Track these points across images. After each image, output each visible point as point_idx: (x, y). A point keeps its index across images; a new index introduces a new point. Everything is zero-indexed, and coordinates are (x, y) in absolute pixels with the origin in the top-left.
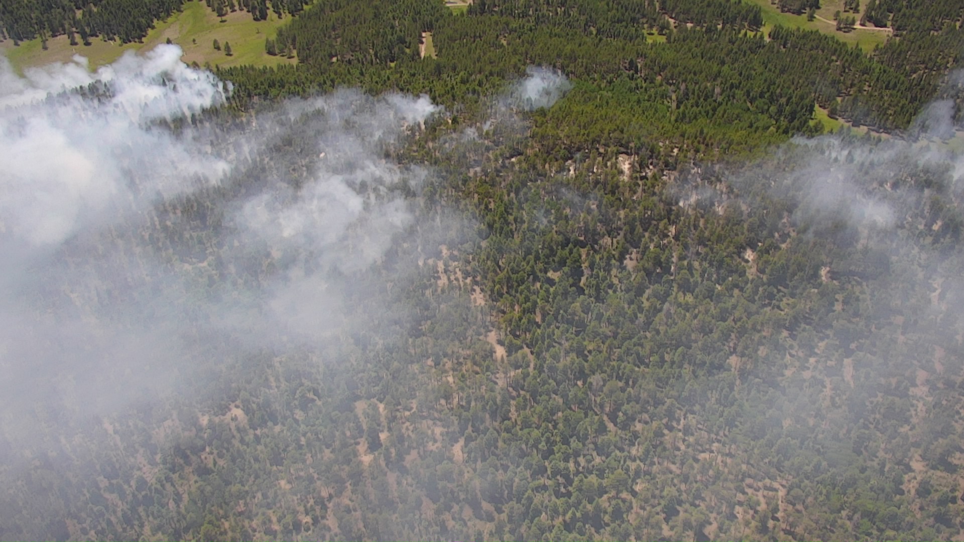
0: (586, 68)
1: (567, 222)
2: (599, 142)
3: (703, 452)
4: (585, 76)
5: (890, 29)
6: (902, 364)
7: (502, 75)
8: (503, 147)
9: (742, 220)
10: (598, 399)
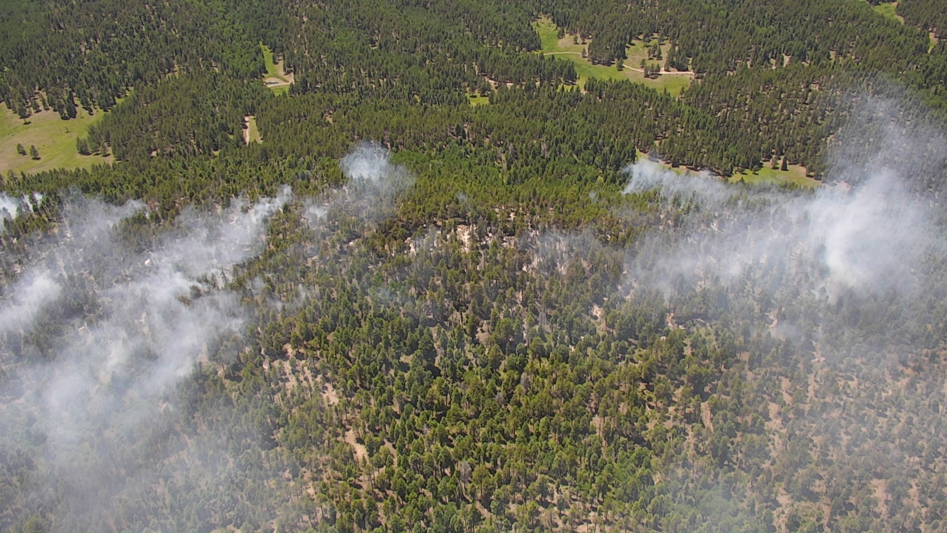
0: (414, 138)
1: (414, 303)
2: (436, 215)
3: (581, 523)
4: (414, 147)
5: (692, 72)
6: (754, 400)
7: (331, 154)
8: (339, 231)
9: (586, 278)
10: (469, 486)
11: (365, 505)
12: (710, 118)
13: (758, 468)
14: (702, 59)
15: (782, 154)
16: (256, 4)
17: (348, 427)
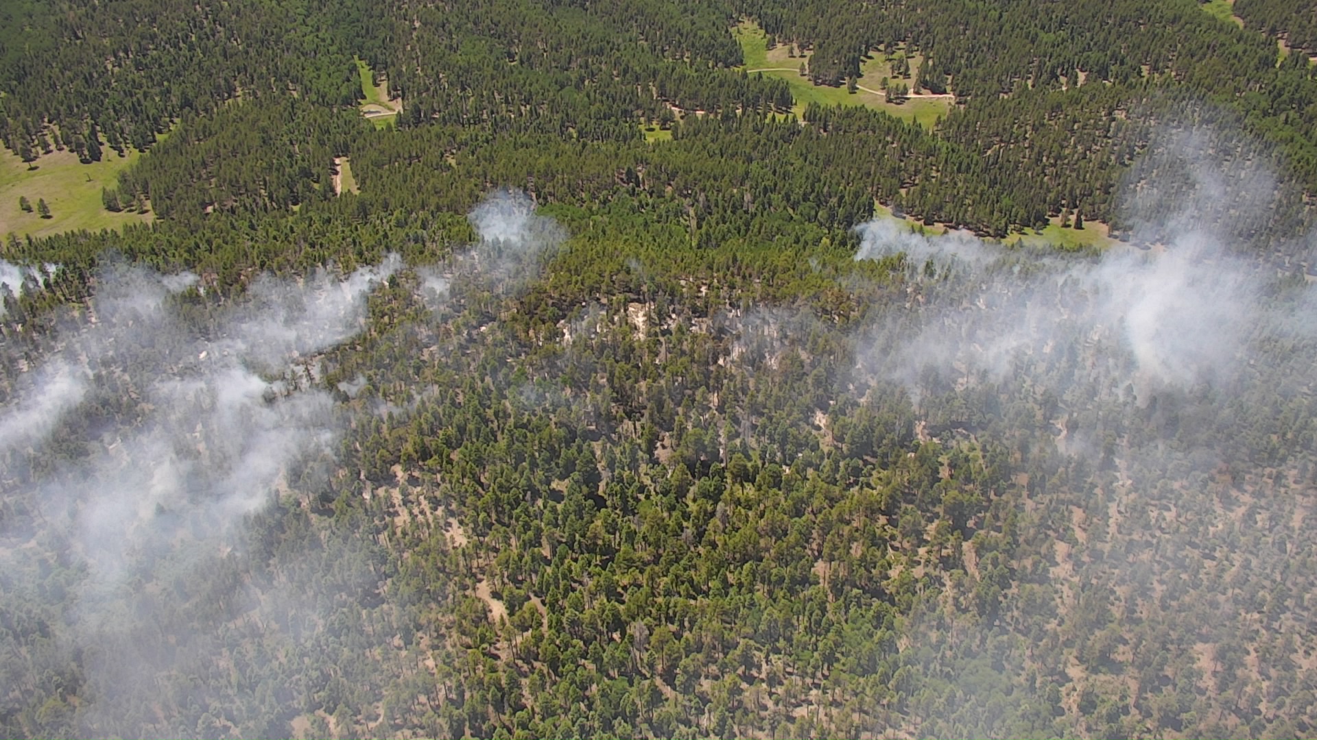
0: (569, 186)
1: (569, 408)
2: (598, 290)
3: (799, 705)
4: (569, 198)
5: (951, 96)
6: (1035, 538)
7: (454, 208)
8: (466, 312)
9: (804, 374)
10: (645, 656)
11: (503, 682)
12: (976, 157)
13: (1041, 630)
14: (965, 76)
15: (1076, 207)
16: (349, 4)
17: (480, 576)
